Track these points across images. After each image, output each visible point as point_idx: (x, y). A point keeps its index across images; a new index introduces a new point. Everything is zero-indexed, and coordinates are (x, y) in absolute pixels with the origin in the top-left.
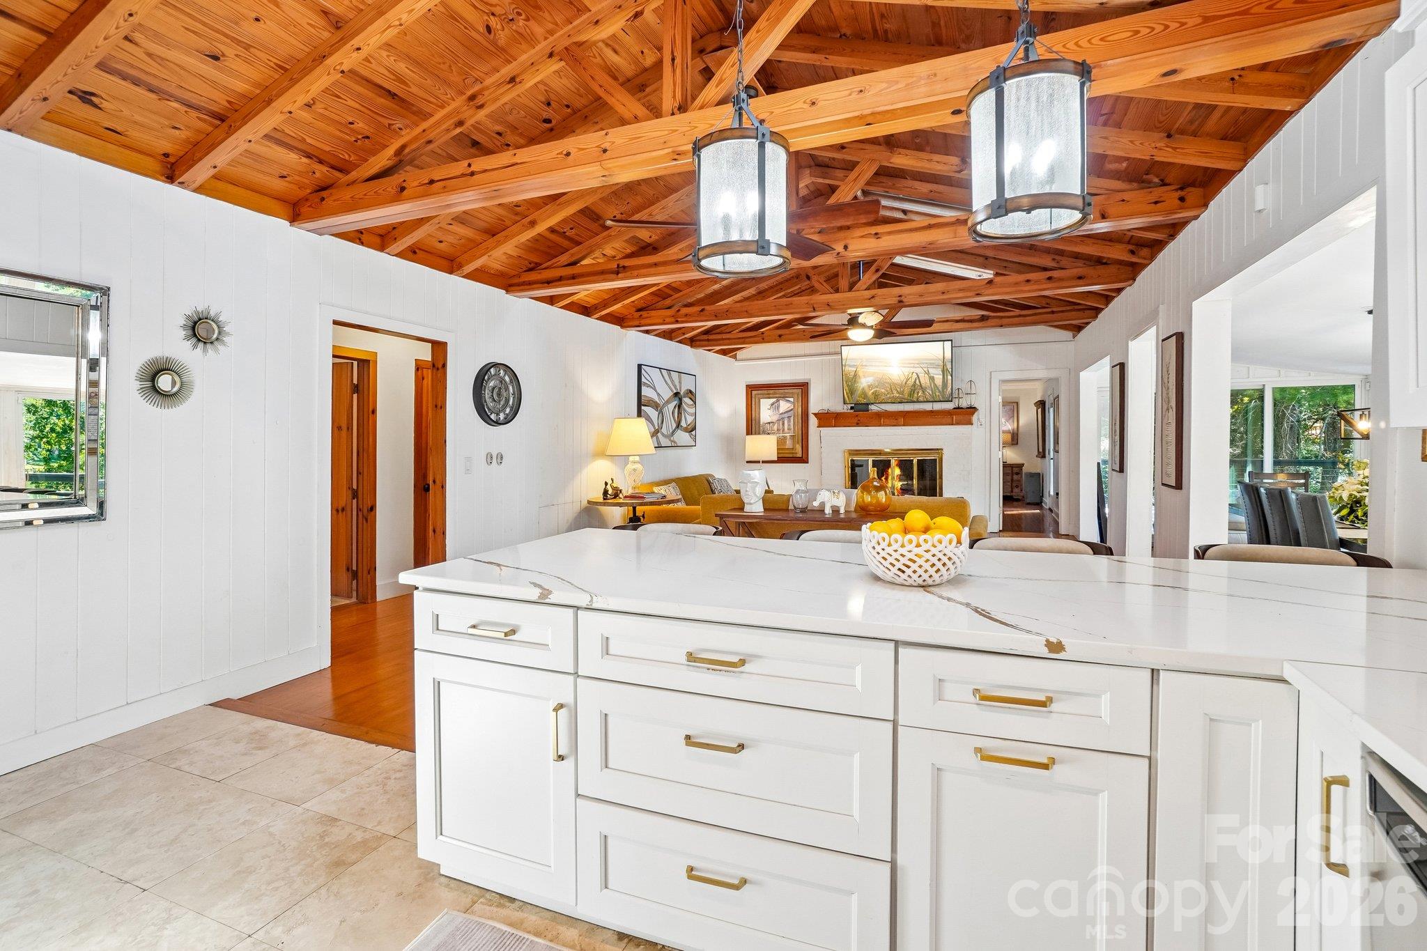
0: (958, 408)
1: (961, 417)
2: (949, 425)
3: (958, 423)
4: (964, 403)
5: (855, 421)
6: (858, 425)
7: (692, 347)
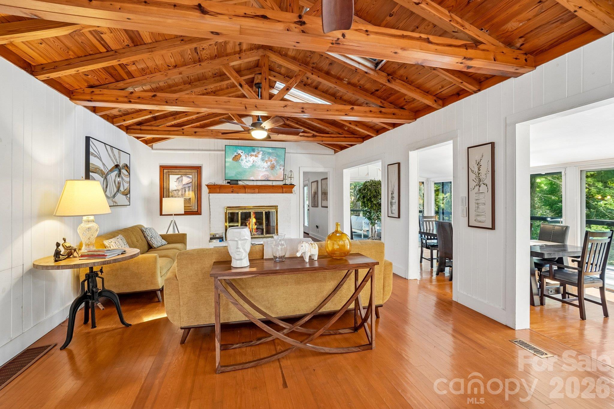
0: (285, 185)
1: (287, 189)
2: (281, 193)
3: (286, 192)
4: (288, 182)
5: (231, 190)
6: (232, 192)
7: (127, 133)
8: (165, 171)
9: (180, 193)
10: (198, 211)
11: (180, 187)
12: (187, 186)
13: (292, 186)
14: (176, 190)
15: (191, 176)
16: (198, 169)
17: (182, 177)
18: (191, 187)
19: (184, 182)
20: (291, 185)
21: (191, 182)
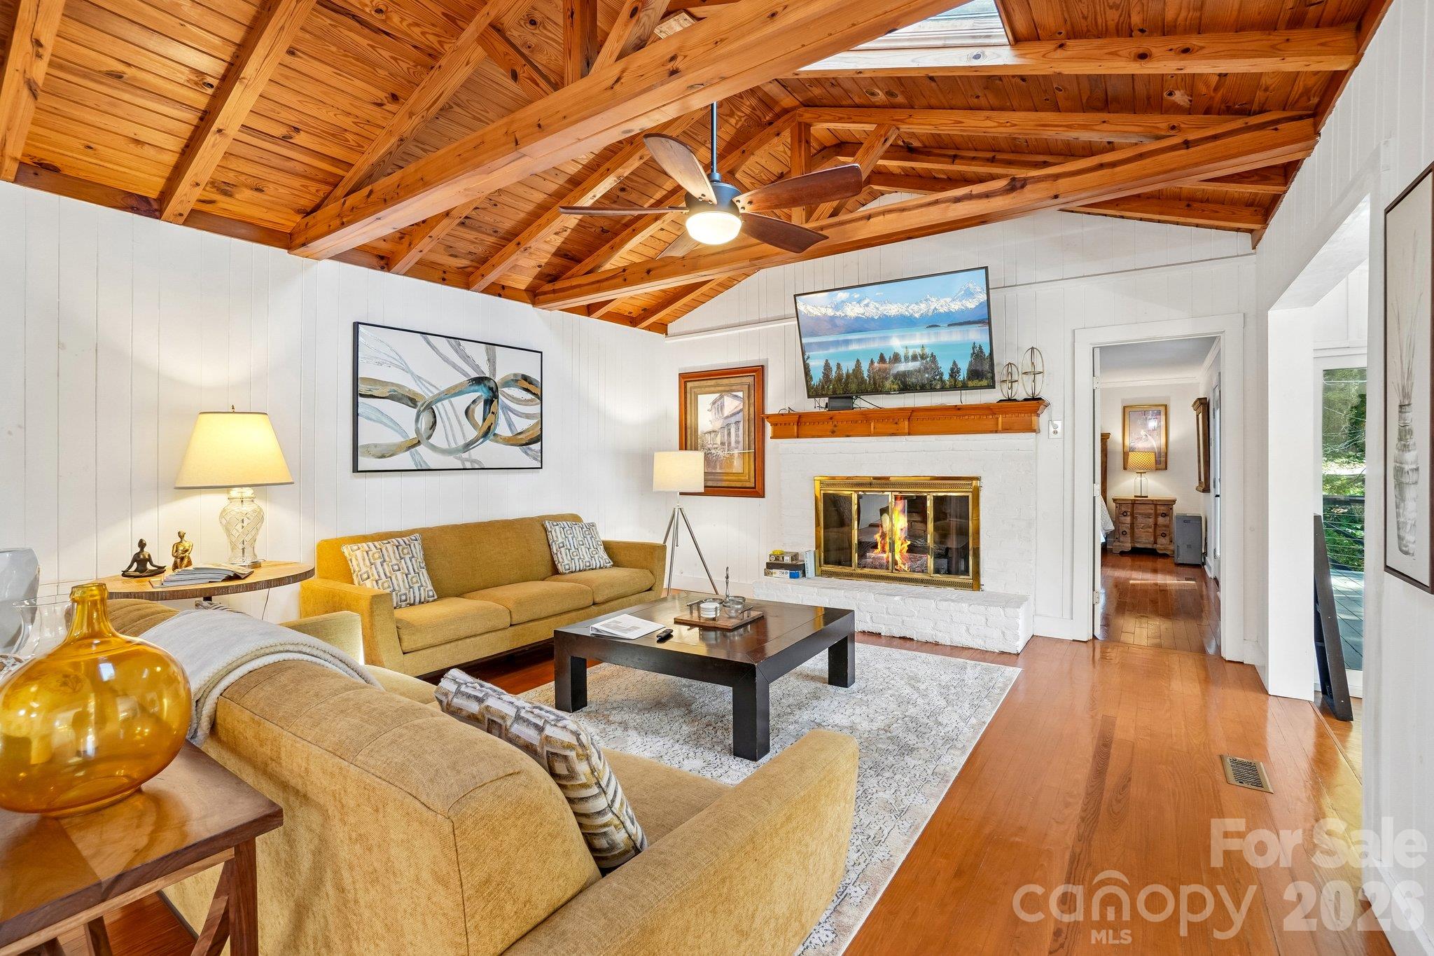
0: (1009, 400)
1: (1011, 418)
2: (991, 432)
3: (1007, 429)
4: (1021, 392)
7: (534, 304)
8: (689, 385)
9: (718, 440)
10: (755, 488)
11: (718, 425)
12: (733, 420)
13: (1035, 403)
14: (710, 432)
15: (740, 394)
16: (757, 373)
17: (721, 397)
18: (741, 424)
19: (727, 412)
20: (1034, 399)
21: (741, 410)
